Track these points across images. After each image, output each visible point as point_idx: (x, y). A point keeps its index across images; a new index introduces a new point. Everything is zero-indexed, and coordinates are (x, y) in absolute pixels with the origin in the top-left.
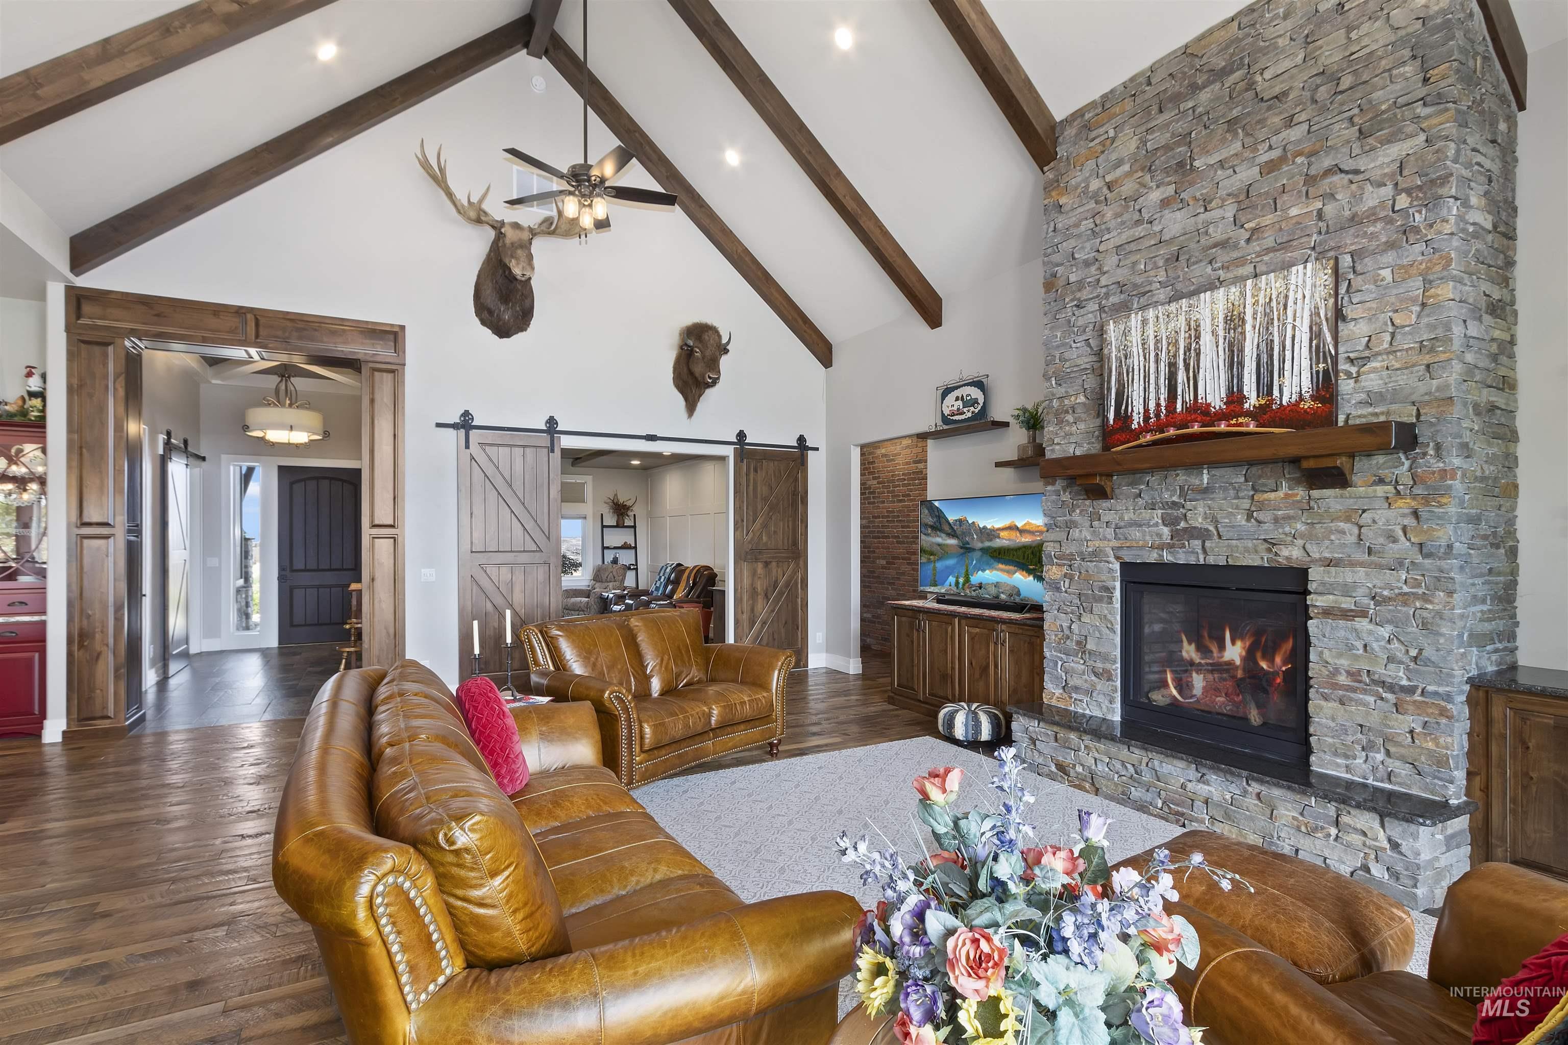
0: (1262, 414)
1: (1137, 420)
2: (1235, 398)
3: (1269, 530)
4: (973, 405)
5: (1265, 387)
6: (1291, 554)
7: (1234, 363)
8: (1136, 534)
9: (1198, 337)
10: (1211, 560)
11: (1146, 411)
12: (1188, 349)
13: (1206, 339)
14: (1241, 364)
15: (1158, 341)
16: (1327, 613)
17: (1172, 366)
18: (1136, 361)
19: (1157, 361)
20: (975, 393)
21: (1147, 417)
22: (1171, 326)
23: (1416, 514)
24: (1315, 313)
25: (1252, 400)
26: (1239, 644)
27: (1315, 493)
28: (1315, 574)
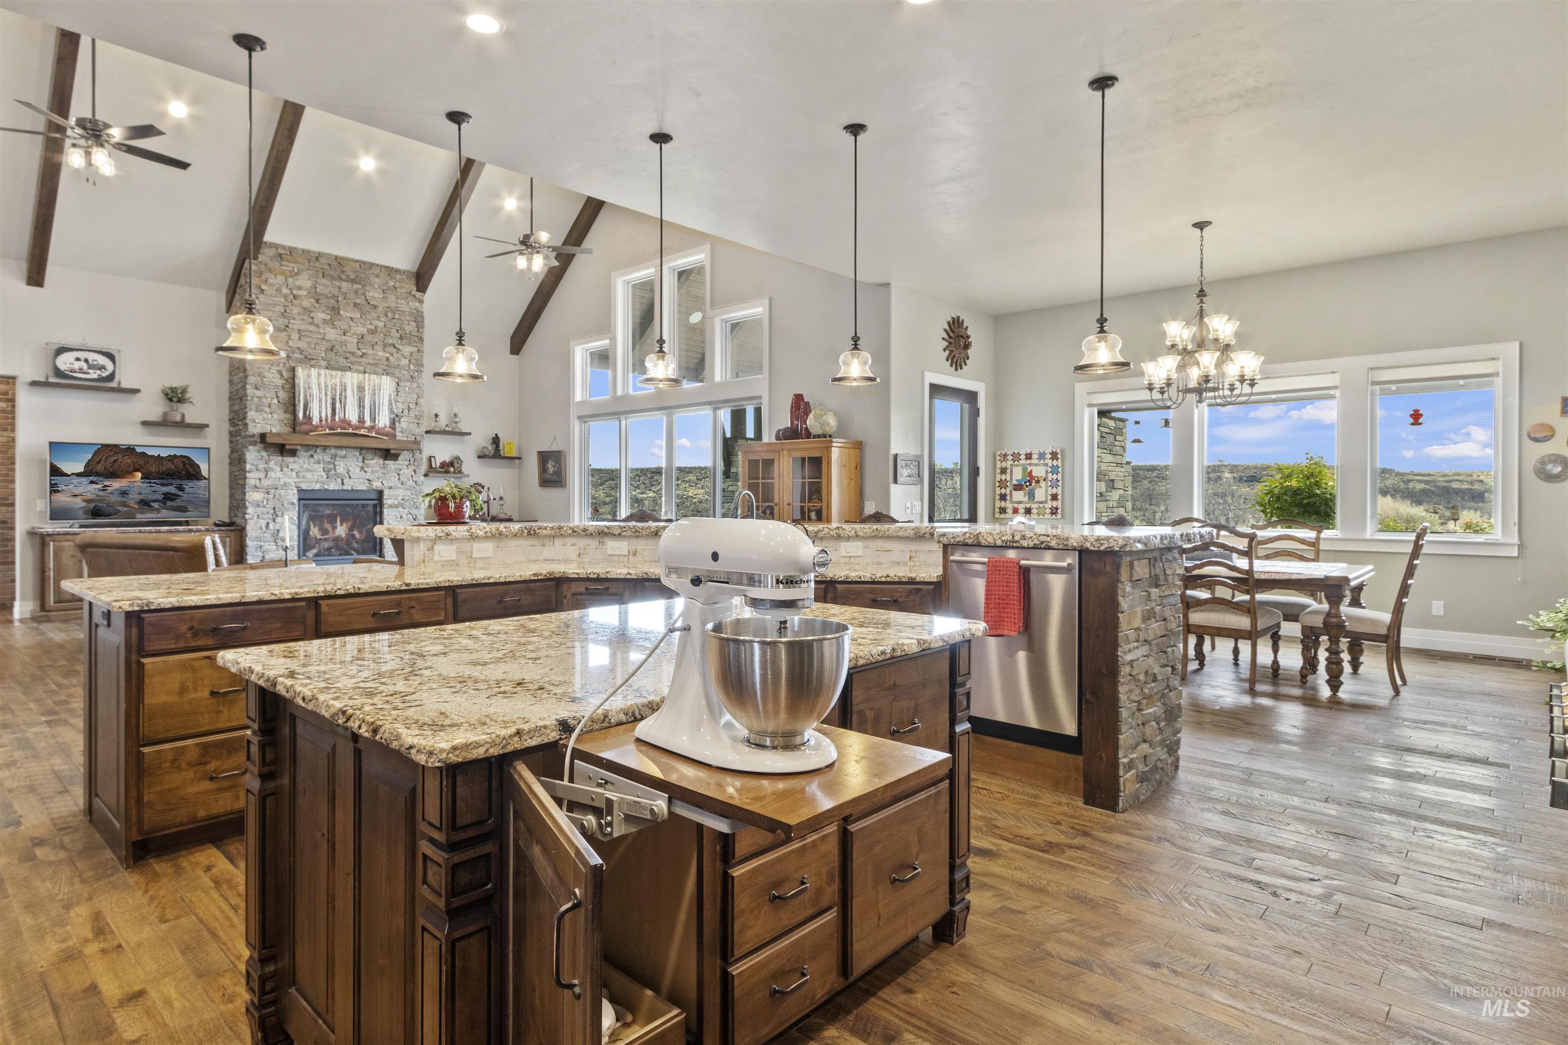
0: (372, 428)
1: (315, 421)
2: (361, 420)
3: (369, 476)
4: (100, 369)
5: (373, 419)
6: (377, 485)
7: (361, 406)
8: (309, 475)
9: (345, 390)
10: (345, 488)
11: (321, 417)
12: (341, 394)
13: (349, 392)
14: (364, 407)
15: (326, 386)
16: (390, 506)
17: (334, 399)
18: (315, 390)
19: (326, 395)
20: (102, 360)
21: (321, 421)
22: (333, 381)
23: (415, 471)
24: (390, 396)
25: (368, 423)
26: (345, 525)
27: (386, 462)
28: (386, 492)
